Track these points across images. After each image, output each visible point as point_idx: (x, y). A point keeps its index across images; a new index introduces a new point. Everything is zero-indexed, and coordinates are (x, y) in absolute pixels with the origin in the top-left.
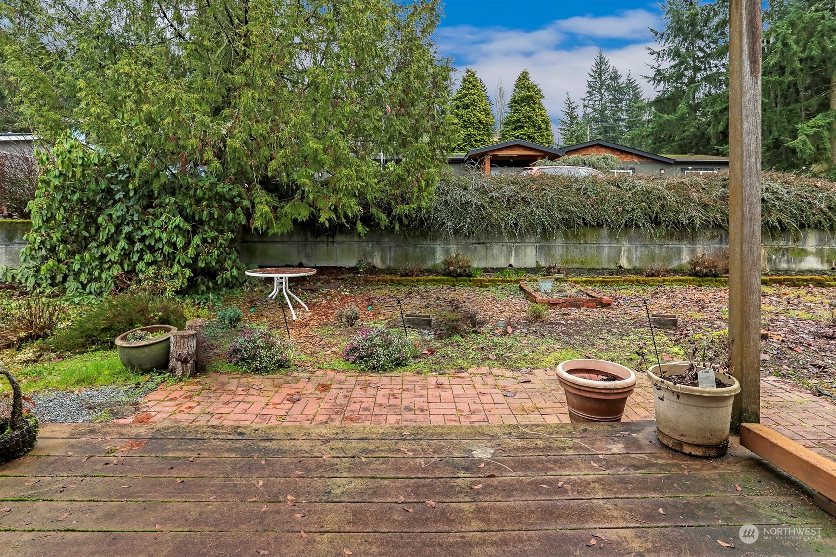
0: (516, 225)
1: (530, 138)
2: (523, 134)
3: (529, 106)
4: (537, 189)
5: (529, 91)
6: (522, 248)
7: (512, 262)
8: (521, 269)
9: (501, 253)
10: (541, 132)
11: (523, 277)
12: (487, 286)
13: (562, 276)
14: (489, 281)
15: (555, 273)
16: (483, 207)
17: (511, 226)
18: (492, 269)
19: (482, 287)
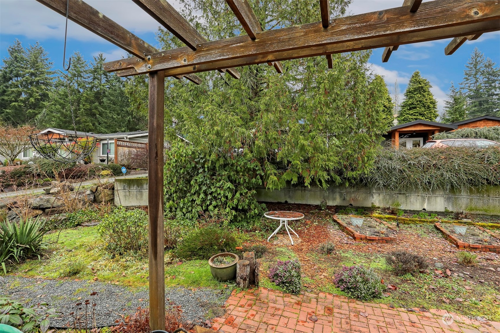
0: (429, 183)
1: (421, 114)
2: (416, 113)
3: (420, 93)
4: (445, 158)
5: (420, 84)
6: (433, 198)
7: (425, 207)
8: (432, 212)
9: (417, 201)
10: (430, 110)
11: (436, 219)
12: (408, 224)
13: (470, 221)
14: (410, 220)
15: (463, 218)
16: (404, 171)
17: (425, 184)
18: (410, 211)
19: (405, 224)
